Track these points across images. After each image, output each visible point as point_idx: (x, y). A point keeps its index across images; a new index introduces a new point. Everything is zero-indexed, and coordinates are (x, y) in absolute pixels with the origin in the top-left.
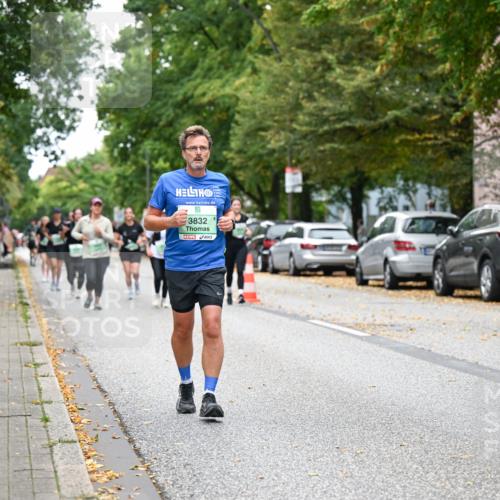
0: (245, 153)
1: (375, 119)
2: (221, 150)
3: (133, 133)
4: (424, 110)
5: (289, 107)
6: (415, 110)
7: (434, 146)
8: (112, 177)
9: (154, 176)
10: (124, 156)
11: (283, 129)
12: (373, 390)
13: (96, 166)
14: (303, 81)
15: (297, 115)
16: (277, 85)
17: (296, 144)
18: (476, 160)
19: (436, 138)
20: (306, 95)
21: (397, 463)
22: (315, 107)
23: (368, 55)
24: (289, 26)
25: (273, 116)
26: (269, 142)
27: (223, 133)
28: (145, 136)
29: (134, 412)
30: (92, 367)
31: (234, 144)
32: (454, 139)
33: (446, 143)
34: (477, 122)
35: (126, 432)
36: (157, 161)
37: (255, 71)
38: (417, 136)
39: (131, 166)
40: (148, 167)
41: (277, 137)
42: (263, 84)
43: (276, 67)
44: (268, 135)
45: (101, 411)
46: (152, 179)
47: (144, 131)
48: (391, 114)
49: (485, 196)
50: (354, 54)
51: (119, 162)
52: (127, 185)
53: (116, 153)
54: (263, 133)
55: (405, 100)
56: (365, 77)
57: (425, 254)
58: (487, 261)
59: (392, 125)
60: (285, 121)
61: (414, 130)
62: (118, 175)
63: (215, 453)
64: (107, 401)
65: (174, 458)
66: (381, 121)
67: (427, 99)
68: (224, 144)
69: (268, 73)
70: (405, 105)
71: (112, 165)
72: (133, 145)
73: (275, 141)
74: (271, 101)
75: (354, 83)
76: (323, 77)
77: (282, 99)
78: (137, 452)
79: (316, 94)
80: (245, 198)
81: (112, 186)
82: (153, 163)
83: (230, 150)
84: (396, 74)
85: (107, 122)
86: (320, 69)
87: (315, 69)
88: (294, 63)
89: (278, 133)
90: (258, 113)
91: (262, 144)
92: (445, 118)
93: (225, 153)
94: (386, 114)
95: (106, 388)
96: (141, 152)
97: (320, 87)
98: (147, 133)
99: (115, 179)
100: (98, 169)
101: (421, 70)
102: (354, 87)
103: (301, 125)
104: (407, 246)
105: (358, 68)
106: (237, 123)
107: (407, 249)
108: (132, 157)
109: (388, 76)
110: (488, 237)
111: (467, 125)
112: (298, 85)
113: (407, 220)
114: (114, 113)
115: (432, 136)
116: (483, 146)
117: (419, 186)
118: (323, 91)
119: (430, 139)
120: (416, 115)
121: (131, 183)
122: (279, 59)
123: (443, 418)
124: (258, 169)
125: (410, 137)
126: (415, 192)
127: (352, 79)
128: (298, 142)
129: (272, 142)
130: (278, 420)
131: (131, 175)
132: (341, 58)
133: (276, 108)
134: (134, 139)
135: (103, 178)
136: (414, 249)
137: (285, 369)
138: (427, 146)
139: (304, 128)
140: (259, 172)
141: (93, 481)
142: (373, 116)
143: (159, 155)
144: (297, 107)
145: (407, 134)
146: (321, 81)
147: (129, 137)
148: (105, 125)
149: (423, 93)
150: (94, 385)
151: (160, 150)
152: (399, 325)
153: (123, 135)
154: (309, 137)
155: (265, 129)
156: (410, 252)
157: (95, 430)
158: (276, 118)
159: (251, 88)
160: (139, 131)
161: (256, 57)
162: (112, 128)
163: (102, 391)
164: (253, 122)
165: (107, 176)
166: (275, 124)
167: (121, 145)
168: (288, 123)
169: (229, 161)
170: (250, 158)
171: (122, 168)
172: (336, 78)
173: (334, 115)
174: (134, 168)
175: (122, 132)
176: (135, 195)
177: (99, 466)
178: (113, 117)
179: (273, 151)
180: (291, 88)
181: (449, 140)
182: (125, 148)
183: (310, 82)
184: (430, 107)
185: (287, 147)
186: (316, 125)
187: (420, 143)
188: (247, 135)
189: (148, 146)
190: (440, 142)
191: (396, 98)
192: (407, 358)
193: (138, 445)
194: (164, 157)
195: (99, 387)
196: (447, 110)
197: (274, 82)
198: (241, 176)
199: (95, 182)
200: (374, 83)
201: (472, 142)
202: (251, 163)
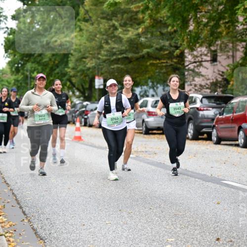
0: (76, 69)
1: (138, 53)
2: (64, 68)
3: (22, 59)
4: (161, 49)
5: (97, 47)
6: (157, 49)
7: (166, 66)
8: (12, 81)
9: (32, 80)
10: (18, 70)
11: (94, 58)
12: (137, 182)
13: (4, 75)
14: (104, 35)
15: (100, 51)
16: (91, 37)
17: (100, 65)
18: (186, 73)
19: (167, 62)
20: (105, 41)
21: (148, 217)
22: (109, 48)
23: (134, 22)
24: (97, 8)
25: (89, 51)
26: (87, 64)
27: (65, 60)
28: (27, 61)
29: (22, 194)
30: (2, 172)
31: (71, 65)
32: (175, 63)
33: (171, 65)
34: (186, 55)
35: (19, 204)
36: (33, 73)
37: (81, 30)
38: (158, 61)
39: (21, 75)
40: (29, 76)
41: (91, 62)
42: (84, 36)
43: (91, 28)
44: (87, 60)
45: (6, 193)
46: (31, 82)
47: (27, 59)
48: (145, 51)
49: (190, 90)
50: (128, 22)
51: (15, 73)
52: (19, 85)
53: (14, 70)
54: (84, 60)
55: (152, 44)
56: (132, 33)
57: (162, 118)
58: (191, 121)
59: (146, 56)
60: (95, 54)
61: (156, 58)
62: (15, 80)
63: (61, 213)
64: (9, 188)
65: (42, 215)
66: (141, 54)
67: (162, 44)
68: (65, 65)
69: (87, 31)
70: (152, 47)
71: (12, 75)
72: (22, 65)
73: (90, 63)
74: (88, 44)
75: (128, 36)
76: (113, 33)
77: (93, 43)
78: (24, 213)
79: (110, 41)
80: (76, 91)
81: (11, 85)
82: (32, 74)
83: (69, 68)
84: (148, 32)
85: (9, 54)
86: (112, 29)
87: (109, 29)
88: (99, 26)
89: (92, 59)
90: (82, 50)
91: (84, 65)
92: (171, 53)
93: (66, 69)
94: (143, 51)
95: (8, 182)
96: (25, 69)
97: (112, 38)
98: (29, 59)
99: (13, 81)
100: (5, 77)
101: (159, 30)
102: (128, 38)
103: (103, 56)
104: (153, 114)
105: (130, 29)
106: (72, 54)
107: (153, 115)
108: (21, 71)
109: (144, 33)
110: (192, 110)
111: (182, 56)
112: (101, 37)
113: (153, 101)
114: (13, 50)
115: (165, 61)
116: (189, 66)
117: (159, 85)
118: (113, 39)
119: (164, 63)
120: (157, 51)
121: (21, 83)
122: (92, 24)
123: (170, 196)
124: (82, 77)
125: (154, 62)
126: (157, 88)
127: (127, 34)
128: (101, 64)
129: (89, 64)
130: (91, 197)
131: (21, 79)
132: (122, 24)
133: (91, 47)
134: (22, 63)
135: (7, 81)
136: (156, 115)
137: (95, 172)
138: (162, 66)
139: (104, 58)
140: (83, 78)
141: (2, 227)
142: (137, 51)
143: (35, 70)
144: (101, 47)
145: (153, 60)
146: (112, 35)
147: (20, 61)
148: (8, 56)
149: (161, 41)
150: (3, 181)
151: (35, 68)
152: (150, 152)
153: (17, 61)
154: (106, 62)
155: (85, 58)
156: (155, 117)
157: (3, 202)
158: (91, 52)
159: (79, 38)
160: (25, 58)
161: (81, 23)
162: (12, 57)
163: (7, 184)
164: (80, 54)
165: (9, 80)
166: (90, 55)
167: (16, 65)
168: (96, 55)
169: (68, 73)
170: (78, 72)
171: (17, 76)
172: (119, 34)
173: (118, 51)
174: (22, 76)
175: (16, 59)
176: (23, 89)
177: (5, 220)
178: (12, 52)
179: (89, 69)
180: (98, 38)
181: (173, 63)
182: (18, 67)
183: (107, 35)
184: (164, 48)
185: (96, 66)
186: (110, 56)
187: (159, 65)
188: (77, 60)
189: (29, 66)
190: (168, 64)
191: (148, 43)
192: (153, 167)
193: (24, 210)
194: (37, 71)
195: (5, 182)
196: (173, 49)
197: (90, 35)
198: (74, 80)
199: (3, 83)
200: (137, 36)
201: (184, 64)
202: (79, 74)
